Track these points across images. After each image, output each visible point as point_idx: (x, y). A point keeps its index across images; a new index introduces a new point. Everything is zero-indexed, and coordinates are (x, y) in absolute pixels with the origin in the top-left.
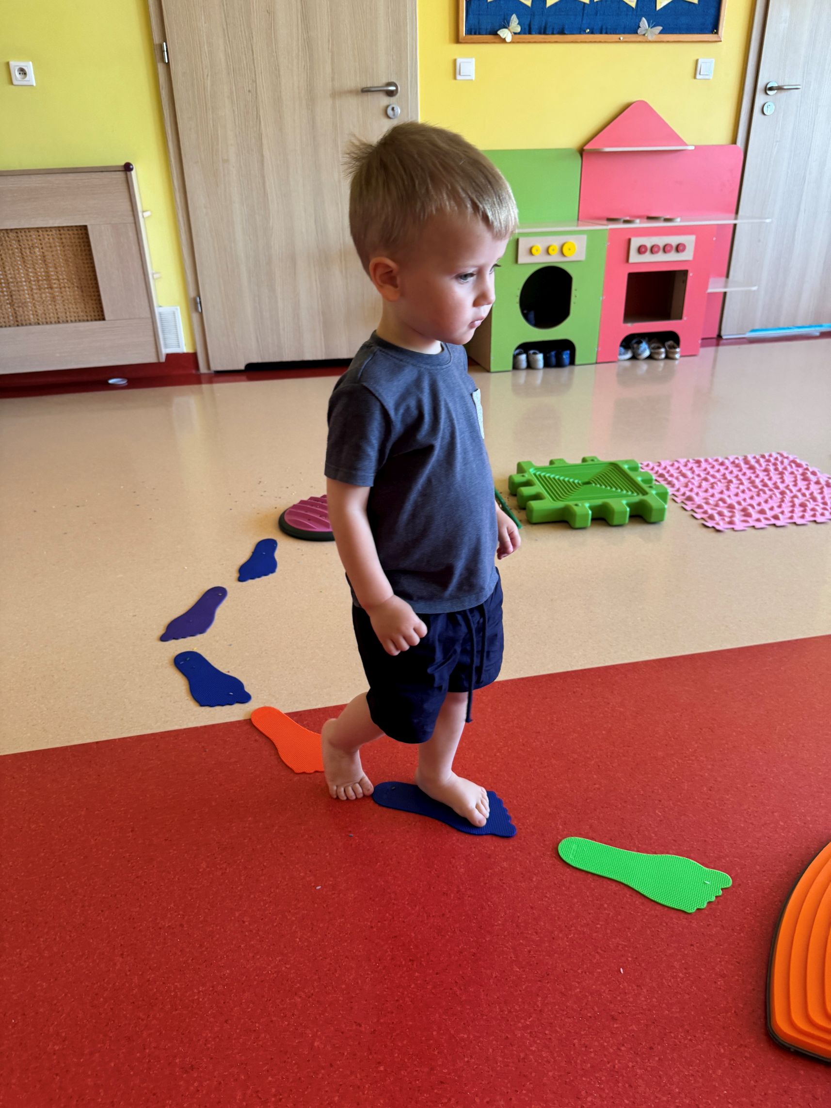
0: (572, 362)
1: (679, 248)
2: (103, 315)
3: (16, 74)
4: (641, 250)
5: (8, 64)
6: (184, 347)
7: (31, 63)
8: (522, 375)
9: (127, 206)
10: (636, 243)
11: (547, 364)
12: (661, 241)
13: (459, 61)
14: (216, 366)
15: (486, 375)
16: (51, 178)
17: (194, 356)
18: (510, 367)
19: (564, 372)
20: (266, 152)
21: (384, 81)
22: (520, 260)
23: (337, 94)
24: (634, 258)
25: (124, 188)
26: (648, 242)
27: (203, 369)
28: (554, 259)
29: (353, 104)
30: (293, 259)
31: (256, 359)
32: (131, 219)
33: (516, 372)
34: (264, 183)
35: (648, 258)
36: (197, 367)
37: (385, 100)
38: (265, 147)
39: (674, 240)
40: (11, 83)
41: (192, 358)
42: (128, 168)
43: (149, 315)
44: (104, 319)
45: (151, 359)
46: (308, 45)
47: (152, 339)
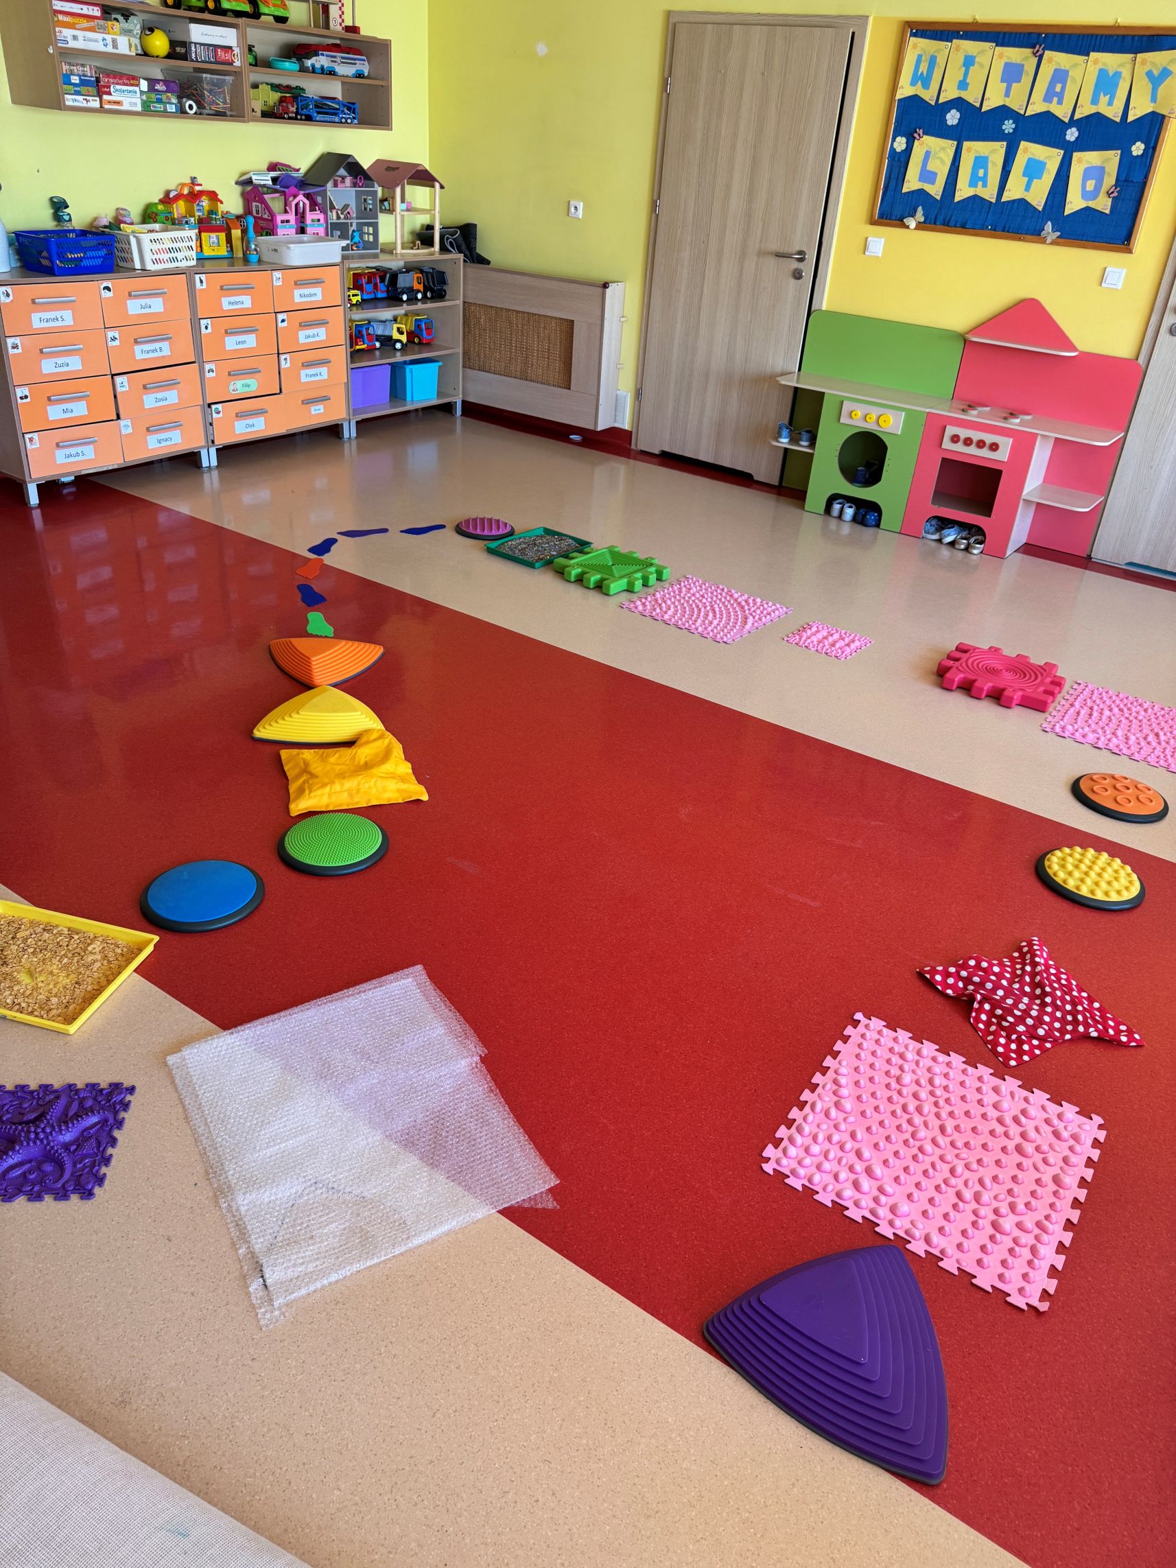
0: (878, 525)
1: (994, 447)
2: (570, 385)
3: (573, 209)
4: (955, 439)
5: (569, 202)
6: (626, 426)
7: (582, 204)
8: (833, 524)
9: (599, 313)
10: (951, 430)
11: (855, 519)
12: (976, 436)
13: (869, 239)
14: (643, 446)
15: (799, 511)
16: (562, 284)
17: (631, 432)
18: (822, 510)
19: (870, 531)
20: (705, 288)
21: (798, 249)
22: (842, 421)
23: (762, 253)
24: (947, 444)
25: (600, 299)
26: (964, 433)
27: (633, 447)
28: (870, 426)
29: (772, 262)
30: (707, 375)
31: (667, 449)
32: (599, 322)
33: (827, 517)
34: (699, 312)
35: (959, 447)
36: (630, 444)
37: (795, 265)
38: (706, 285)
39: (989, 438)
40: (568, 215)
41: (629, 434)
42: (605, 286)
43: (596, 394)
44: (569, 389)
45: (591, 427)
46: (749, 214)
47: (594, 411)
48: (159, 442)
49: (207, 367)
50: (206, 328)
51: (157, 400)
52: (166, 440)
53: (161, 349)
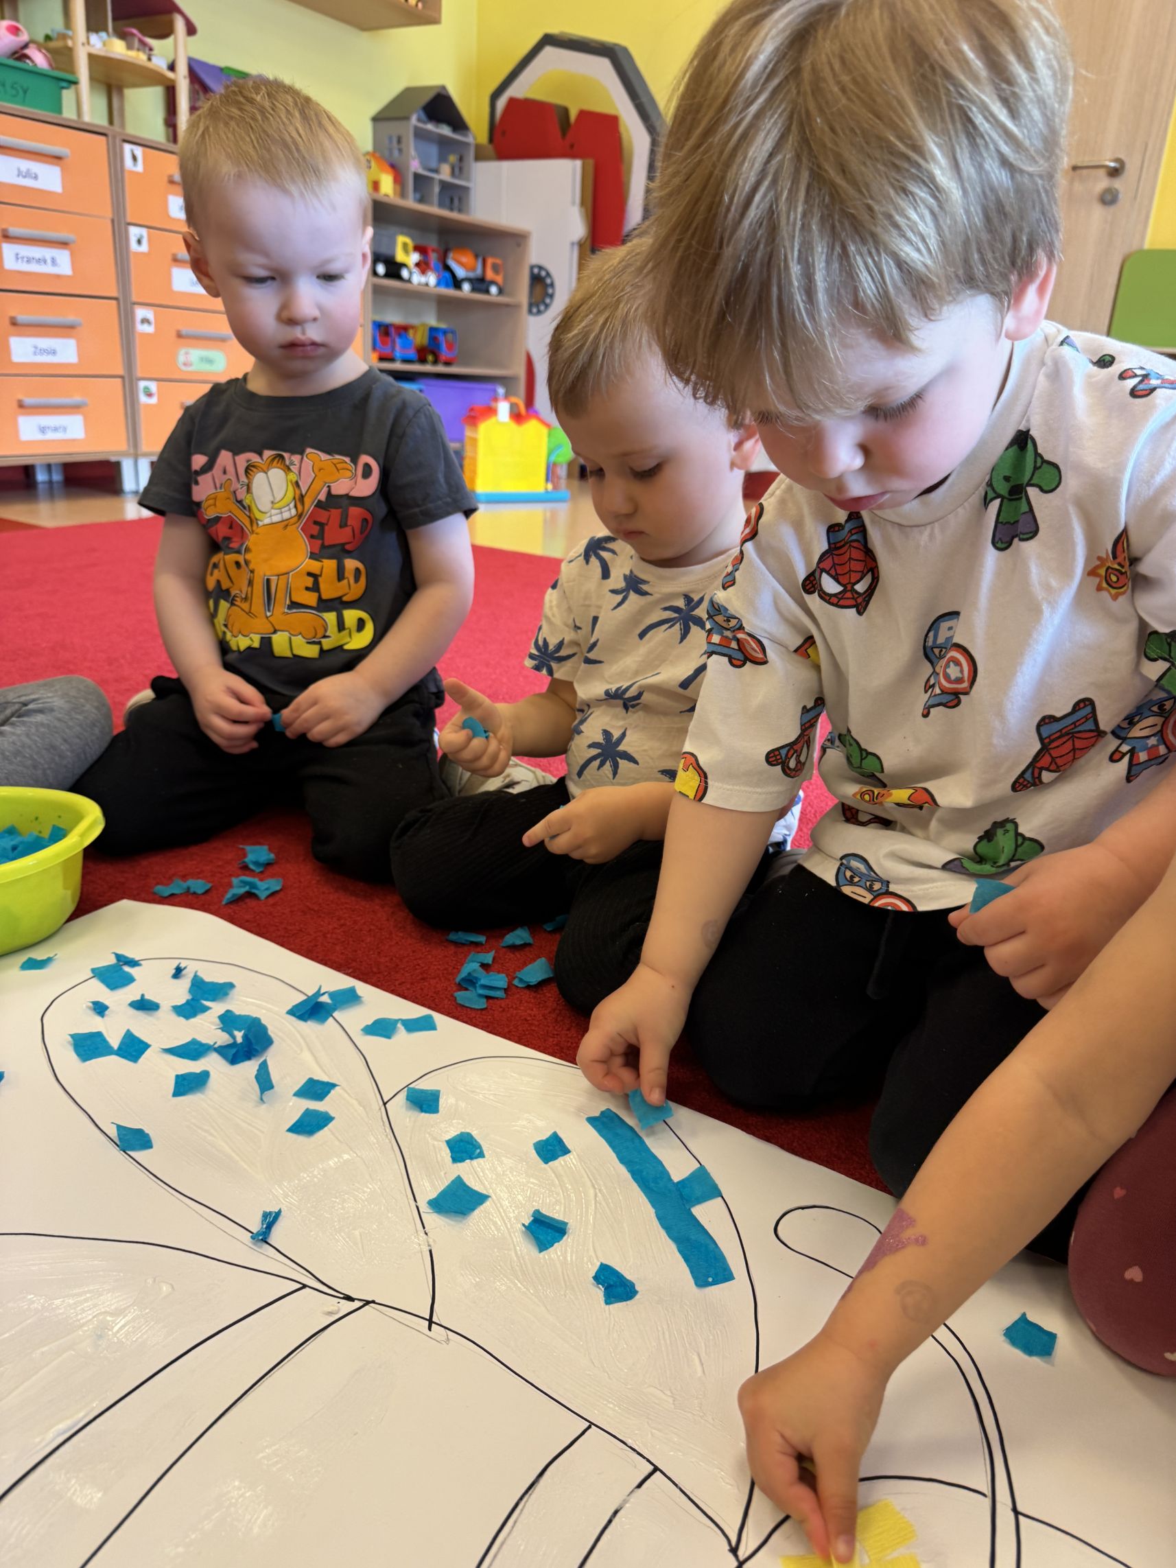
48: (43, 430)
49: (141, 313)
50: (139, 242)
51: (38, 351)
52: (56, 429)
53: (54, 261)
